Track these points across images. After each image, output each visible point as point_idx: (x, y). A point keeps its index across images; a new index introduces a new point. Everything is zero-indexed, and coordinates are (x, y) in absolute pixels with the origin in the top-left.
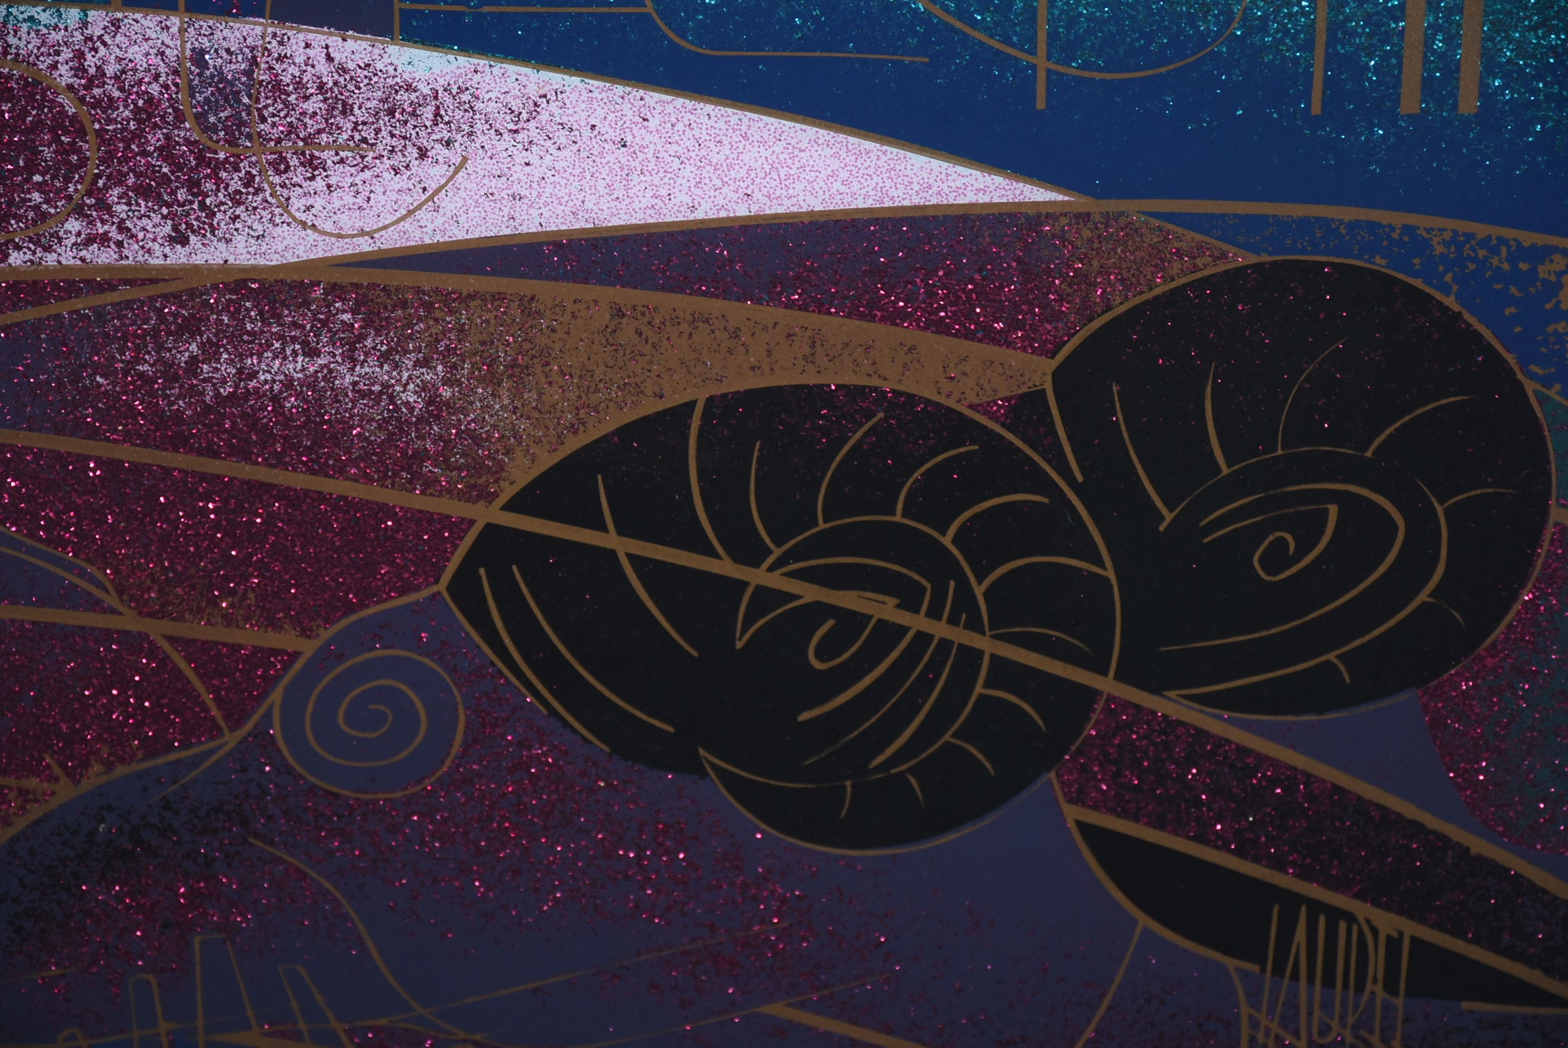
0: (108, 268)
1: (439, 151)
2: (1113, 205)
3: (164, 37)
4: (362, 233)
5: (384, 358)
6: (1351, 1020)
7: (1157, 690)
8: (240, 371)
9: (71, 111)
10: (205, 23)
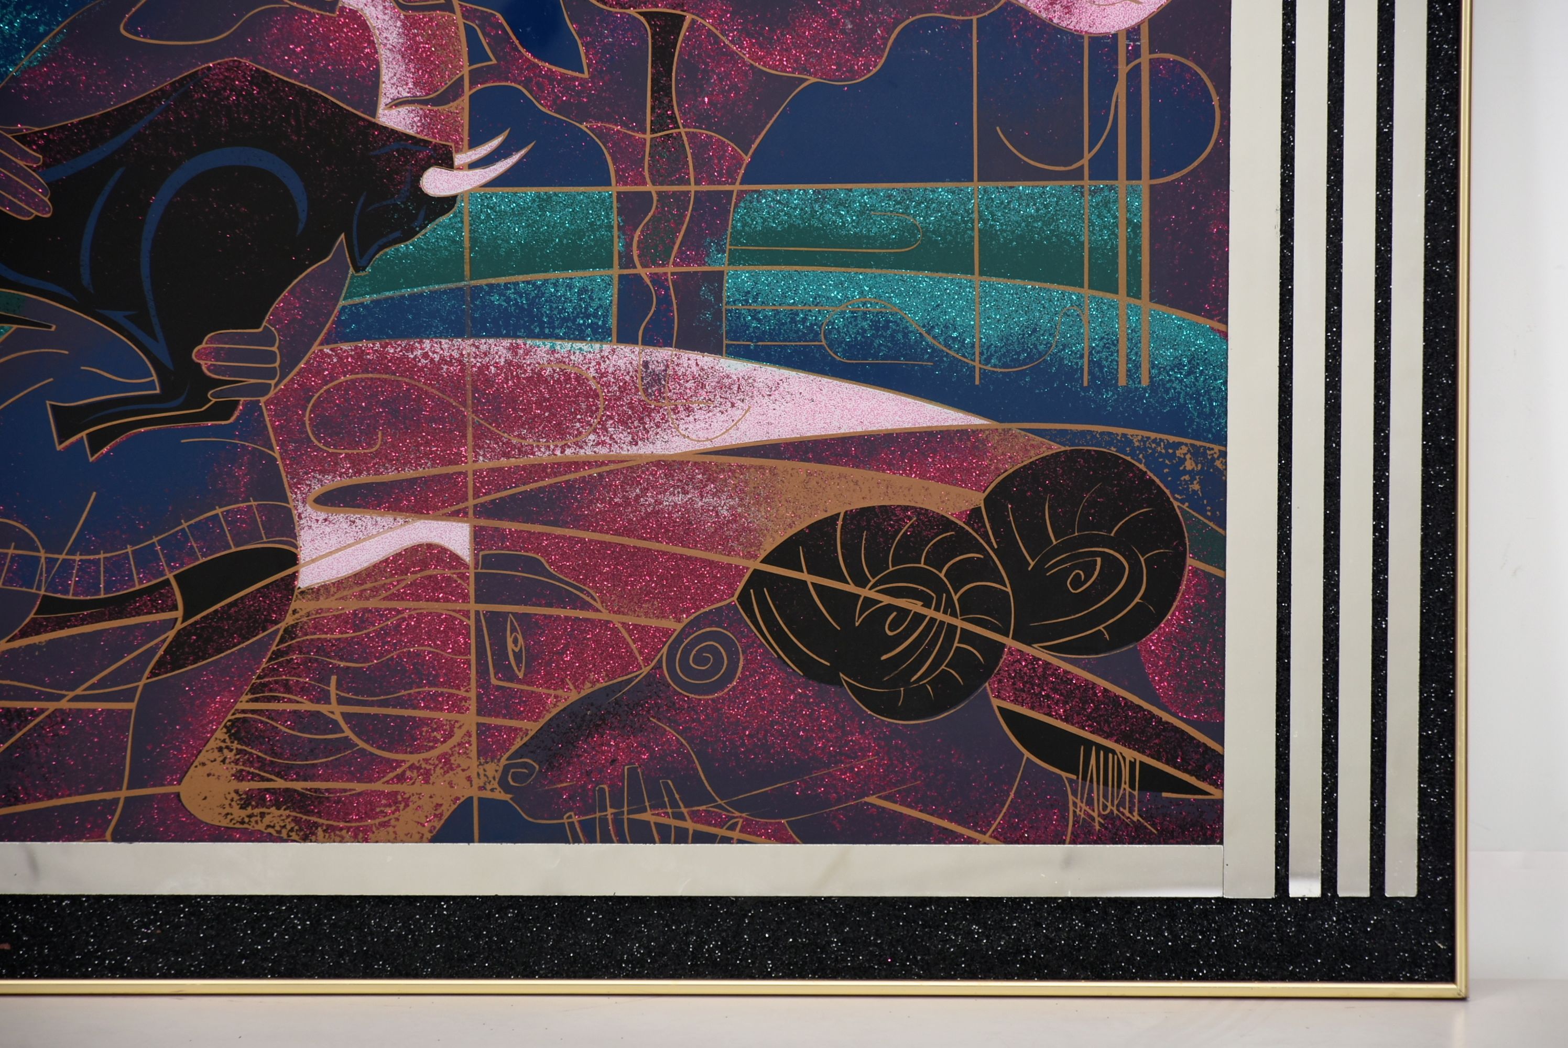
0: (605, 455)
1: (739, 404)
2: (1006, 426)
3: (632, 356)
4: (707, 439)
5: (714, 495)
6: (1116, 802)
7: (1029, 644)
8: (656, 501)
9: (594, 387)
10: (649, 350)
